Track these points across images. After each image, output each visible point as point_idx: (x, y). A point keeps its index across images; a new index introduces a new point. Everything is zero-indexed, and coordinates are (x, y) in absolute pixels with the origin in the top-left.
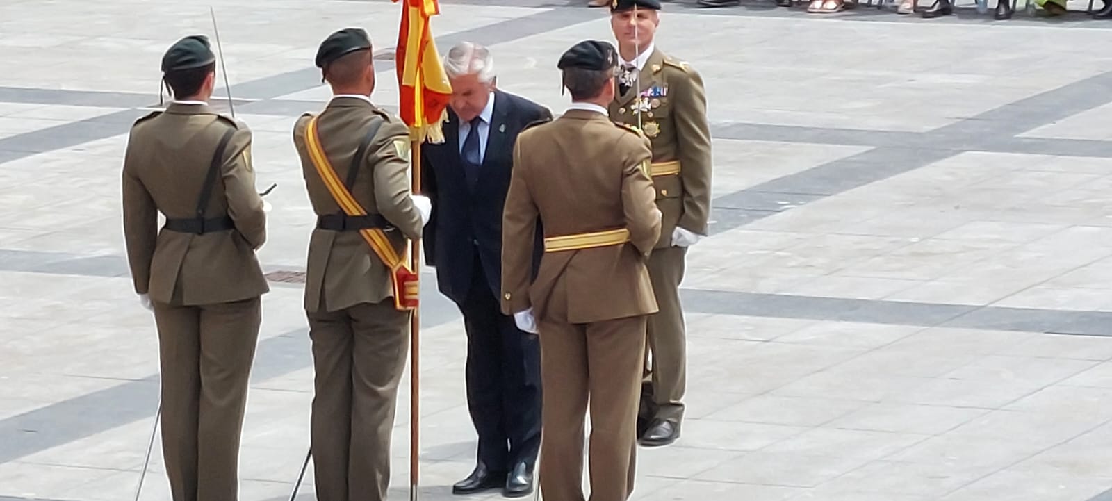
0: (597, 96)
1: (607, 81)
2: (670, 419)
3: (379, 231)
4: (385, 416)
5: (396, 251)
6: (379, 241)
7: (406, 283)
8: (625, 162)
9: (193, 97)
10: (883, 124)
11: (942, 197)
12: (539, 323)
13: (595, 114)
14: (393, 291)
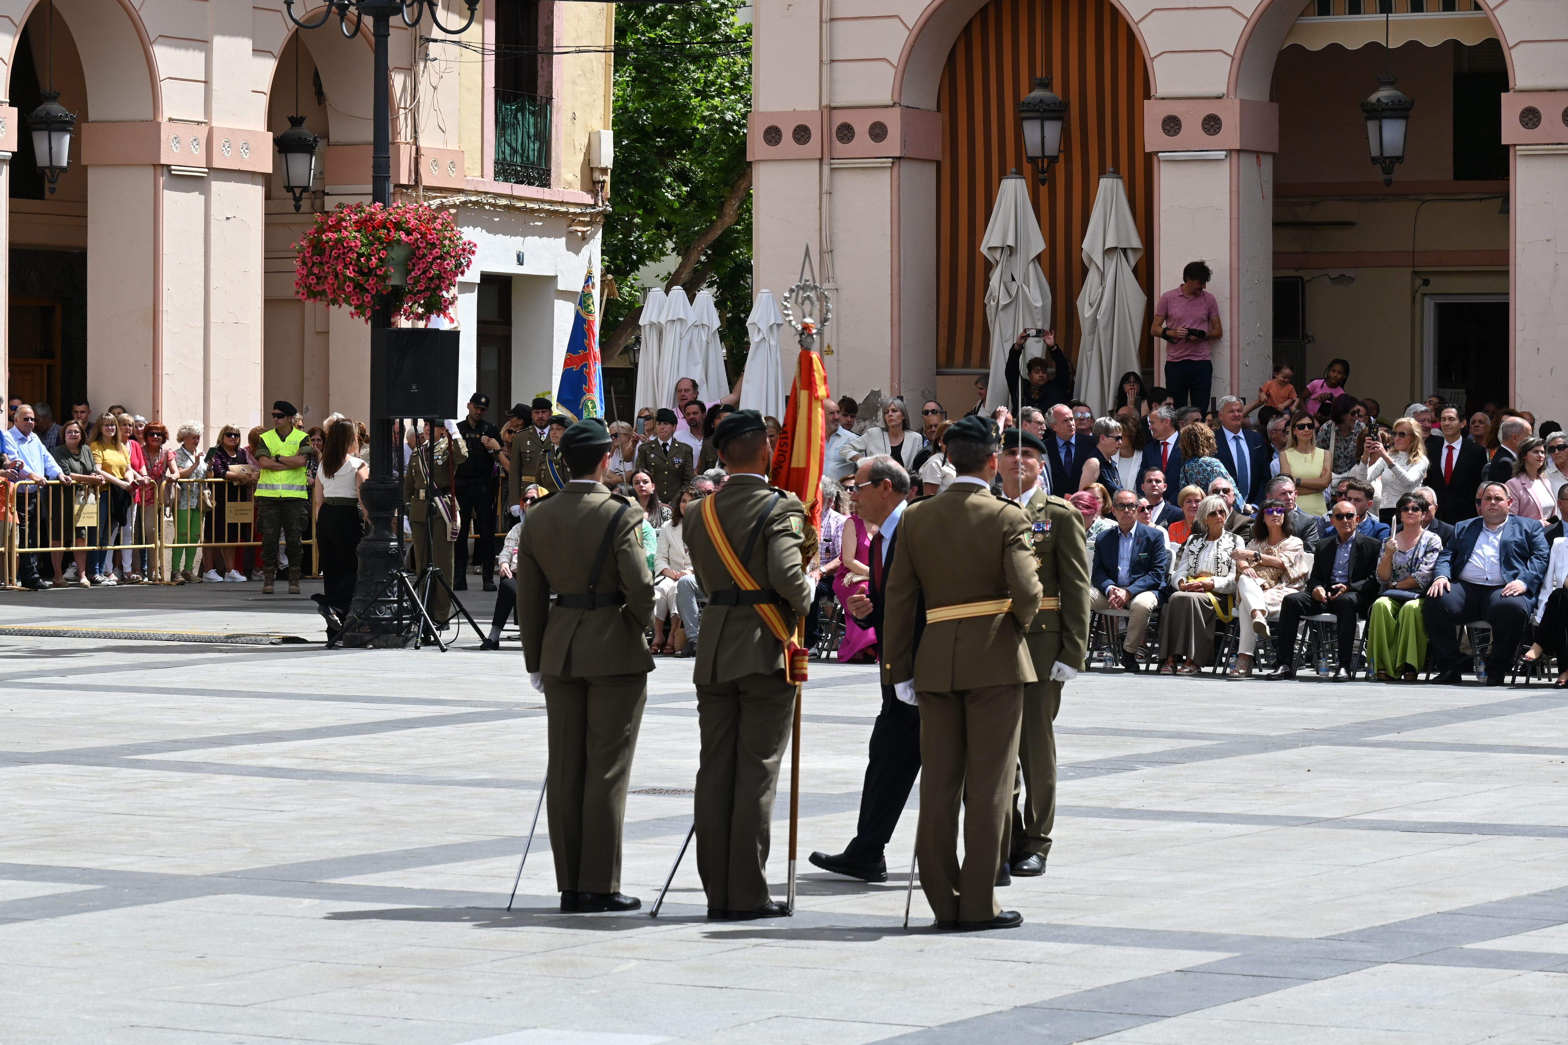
0: (981, 469)
2: (1039, 853)
3: (772, 605)
4: (768, 788)
5: (786, 626)
6: (772, 616)
8: (1007, 532)
10: (1233, 731)
11: (1294, 766)
12: (918, 694)
13: (977, 488)
14: (783, 662)
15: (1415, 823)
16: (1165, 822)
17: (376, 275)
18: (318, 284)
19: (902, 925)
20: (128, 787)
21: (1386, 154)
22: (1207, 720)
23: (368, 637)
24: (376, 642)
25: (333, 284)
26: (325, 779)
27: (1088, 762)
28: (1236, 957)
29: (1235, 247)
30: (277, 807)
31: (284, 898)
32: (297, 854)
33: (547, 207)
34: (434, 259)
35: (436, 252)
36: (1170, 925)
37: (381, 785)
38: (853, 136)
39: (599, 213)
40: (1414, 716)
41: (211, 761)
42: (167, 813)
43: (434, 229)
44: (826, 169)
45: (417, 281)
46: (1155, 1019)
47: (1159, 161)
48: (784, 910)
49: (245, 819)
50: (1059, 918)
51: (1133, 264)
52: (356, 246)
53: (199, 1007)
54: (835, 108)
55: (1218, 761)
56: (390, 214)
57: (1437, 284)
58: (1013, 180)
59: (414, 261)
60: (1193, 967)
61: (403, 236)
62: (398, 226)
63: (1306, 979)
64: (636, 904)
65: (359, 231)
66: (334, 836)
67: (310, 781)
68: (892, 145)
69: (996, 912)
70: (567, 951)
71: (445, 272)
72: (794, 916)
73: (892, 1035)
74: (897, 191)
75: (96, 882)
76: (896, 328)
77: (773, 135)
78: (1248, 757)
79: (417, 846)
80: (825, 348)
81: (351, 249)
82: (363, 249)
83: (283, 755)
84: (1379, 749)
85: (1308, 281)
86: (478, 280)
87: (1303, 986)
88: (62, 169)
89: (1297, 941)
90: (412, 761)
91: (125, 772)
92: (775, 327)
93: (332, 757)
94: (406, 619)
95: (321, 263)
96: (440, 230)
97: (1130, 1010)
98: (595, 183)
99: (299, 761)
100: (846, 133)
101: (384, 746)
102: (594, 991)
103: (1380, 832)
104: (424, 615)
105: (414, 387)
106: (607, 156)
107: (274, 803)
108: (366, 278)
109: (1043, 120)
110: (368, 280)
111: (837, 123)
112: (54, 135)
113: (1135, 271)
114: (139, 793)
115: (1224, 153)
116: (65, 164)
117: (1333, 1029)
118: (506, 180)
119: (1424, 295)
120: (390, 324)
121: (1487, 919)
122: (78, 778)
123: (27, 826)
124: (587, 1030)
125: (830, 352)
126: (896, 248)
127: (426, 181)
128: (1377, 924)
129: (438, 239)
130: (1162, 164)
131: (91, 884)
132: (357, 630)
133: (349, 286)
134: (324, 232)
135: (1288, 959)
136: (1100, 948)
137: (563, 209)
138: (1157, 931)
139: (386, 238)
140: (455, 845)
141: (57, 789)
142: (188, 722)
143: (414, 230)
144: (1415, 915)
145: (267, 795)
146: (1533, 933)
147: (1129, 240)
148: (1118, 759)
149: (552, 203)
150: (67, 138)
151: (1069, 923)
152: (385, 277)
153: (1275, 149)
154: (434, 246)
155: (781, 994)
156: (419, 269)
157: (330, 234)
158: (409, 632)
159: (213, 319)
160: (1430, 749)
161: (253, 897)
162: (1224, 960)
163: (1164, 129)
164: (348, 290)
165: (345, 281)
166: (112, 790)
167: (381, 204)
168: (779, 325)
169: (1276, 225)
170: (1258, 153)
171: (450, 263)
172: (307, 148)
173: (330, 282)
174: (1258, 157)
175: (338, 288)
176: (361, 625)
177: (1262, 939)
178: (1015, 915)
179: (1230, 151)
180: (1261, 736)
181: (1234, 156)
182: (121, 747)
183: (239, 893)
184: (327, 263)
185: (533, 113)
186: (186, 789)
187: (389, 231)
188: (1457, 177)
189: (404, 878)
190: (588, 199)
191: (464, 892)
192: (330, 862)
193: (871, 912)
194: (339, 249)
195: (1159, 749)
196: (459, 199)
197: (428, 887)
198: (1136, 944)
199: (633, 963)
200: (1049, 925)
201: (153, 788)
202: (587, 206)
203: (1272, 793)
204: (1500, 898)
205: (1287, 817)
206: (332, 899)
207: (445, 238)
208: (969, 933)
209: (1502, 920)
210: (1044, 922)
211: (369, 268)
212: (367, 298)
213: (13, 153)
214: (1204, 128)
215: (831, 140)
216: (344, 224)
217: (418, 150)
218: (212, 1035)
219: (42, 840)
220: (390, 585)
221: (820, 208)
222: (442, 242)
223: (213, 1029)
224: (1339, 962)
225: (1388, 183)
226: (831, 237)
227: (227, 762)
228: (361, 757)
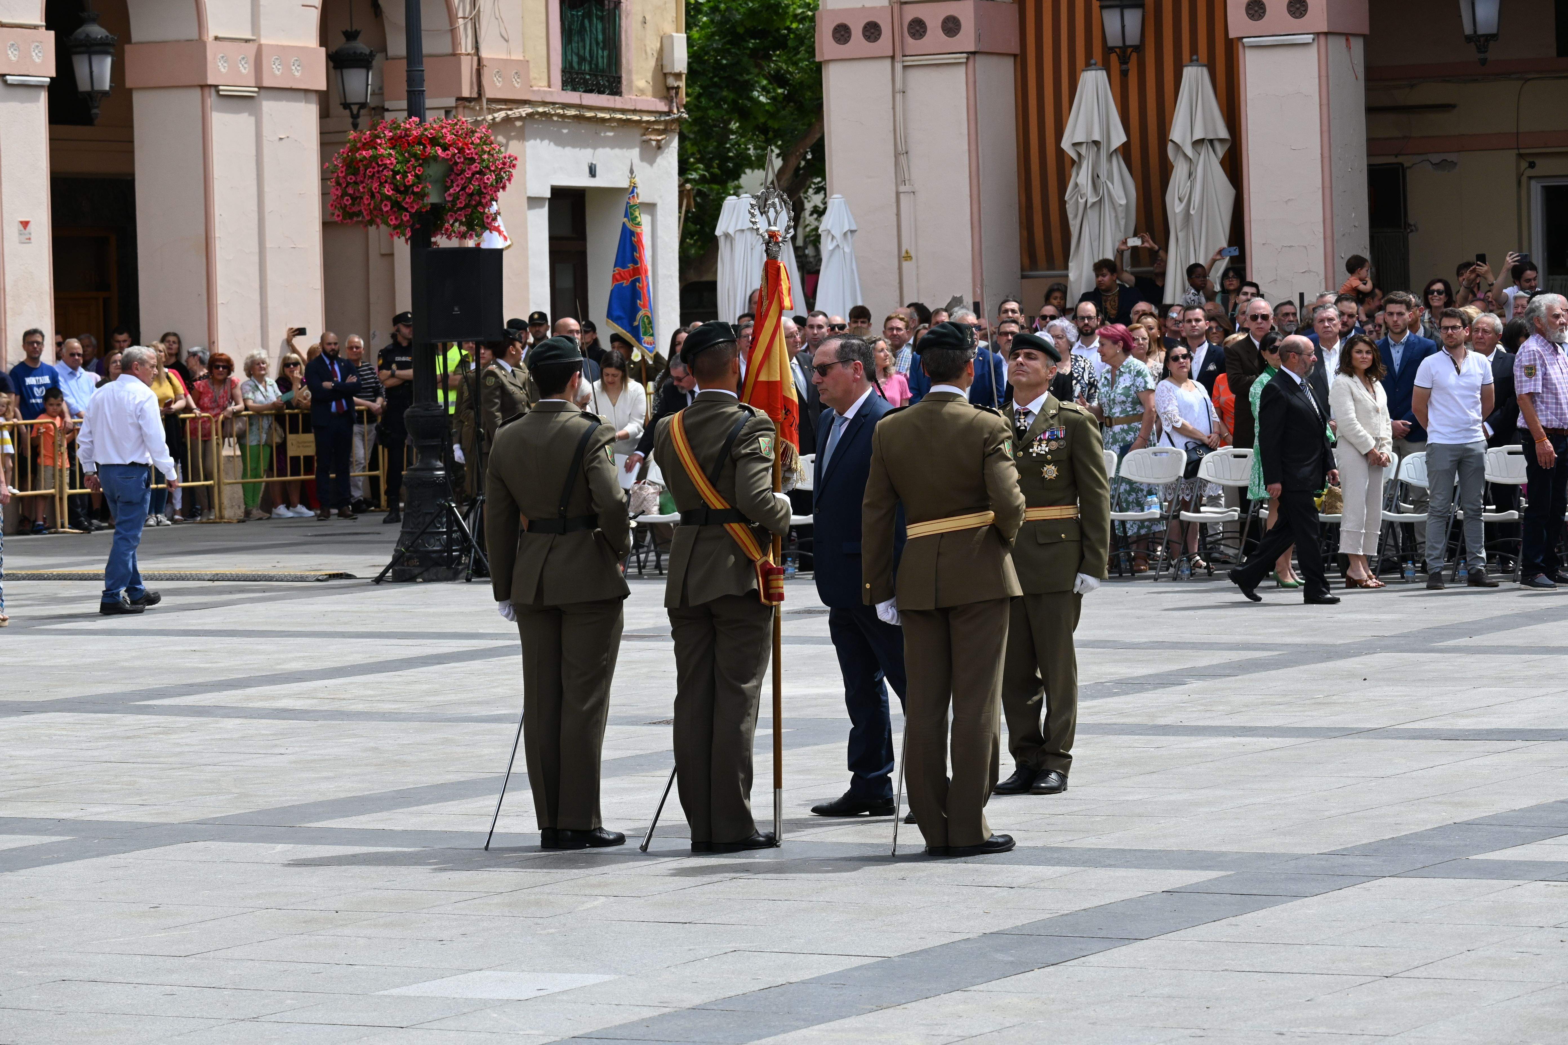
0: (958, 377)
1: (968, 361)
3: (743, 525)
5: (761, 547)
6: (742, 534)
7: (771, 577)
8: (986, 440)
9: (558, 396)
10: (1298, 640)
11: (1351, 675)
12: (901, 613)
13: (954, 396)
14: (757, 584)
15: (1460, 730)
16: (1199, 738)
17: (413, 193)
18: (353, 204)
19: (890, 853)
20: (129, 734)
21: (1480, 31)
22: (1275, 630)
23: (416, 571)
24: (426, 575)
25: (369, 204)
26: (336, 719)
27: (1137, 678)
28: (1228, 876)
29: (1326, 135)
30: (277, 751)
31: (257, 844)
32: (284, 799)
33: (619, 116)
34: (473, 175)
35: (475, 167)
36: (1171, 844)
37: (393, 724)
38: (925, 32)
39: (673, 121)
40: (1492, 619)
41: (223, 704)
42: (162, 760)
43: (472, 143)
44: (899, 66)
45: (456, 197)
46: (1127, 942)
47: (1244, 47)
48: (771, 842)
49: (240, 764)
50: (1057, 841)
51: (1221, 155)
52: (391, 164)
53: (139, 958)
54: (906, 3)
55: (1273, 672)
56: (426, 130)
57: (1544, 167)
58: (1094, 72)
59: (452, 177)
60: (1179, 888)
61: (440, 152)
62: (434, 141)
63: (1296, 896)
64: (620, 839)
65: (393, 148)
66: (327, 778)
67: (319, 722)
68: (966, 39)
69: (986, 836)
70: (536, 889)
71: (485, 188)
72: (782, 846)
73: (849, 967)
74: (972, 86)
75: (68, 834)
76: (976, 229)
77: (842, 33)
78: (1306, 667)
79: (412, 786)
80: (903, 254)
81: (386, 166)
82: (398, 167)
83: (298, 696)
84: (1445, 655)
85: (1409, 168)
86: (548, 195)
87: (1290, 904)
88: (104, 93)
89: (1297, 858)
90: (432, 699)
91: (130, 720)
92: (849, 233)
93: (349, 696)
94: (455, 551)
95: (356, 183)
96: (478, 144)
97: (1102, 934)
98: (669, 89)
99: (315, 700)
100: (918, 28)
101: (408, 683)
102: (553, 931)
103: (1421, 741)
104: (473, 546)
105: (456, 309)
106: (680, 60)
107: (276, 746)
108: (403, 196)
109: (1122, 7)
110: (404, 199)
111: (908, 18)
112: (95, 59)
113: (1222, 163)
114: (139, 740)
115: (1312, 36)
116: (107, 87)
117: (1308, 947)
118: (574, 89)
119: (1530, 178)
120: (430, 243)
121: (1504, 828)
122: (78, 727)
123: (12, 777)
124: (534, 971)
125: (908, 257)
126: (973, 147)
127: (490, 92)
128: (1387, 838)
129: (476, 154)
130: (1248, 52)
131: (61, 835)
132: (406, 564)
133: (386, 205)
134: (358, 149)
135: (1283, 877)
136: (1091, 871)
137: (636, 118)
138: (1154, 851)
139: (422, 154)
140: (452, 784)
141: (54, 738)
142: (210, 665)
143: (450, 145)
144: (1429, 827)
145: (271, 738)
146: (1548, 841)
147: (1215, 131)
148: (1170, 674)
149: (623, 111)
150: (109, 60)
151: (1066, 845)
152: (422, 195)
153: (1366, 30)
154: (472, 160)
155: (745, 927)
156: (458, 186)
157: (364, 153)
158: (459, 563)
159: (268, 245)
160: (1499, 653)
161: (226, 844)
162: (1216, 879)
163: (1248, 14)
164: (385, 209)
165: (382, 201)
166: (110, 738)
167: (416, 119)
168: (852, 232)
169: (1370, 110)
170: (1347, 36)
171: (490, 178)
172: (364, 62)
173: (366, 202)
174: (1347, 40)
175: (375, 208)
176: (409, 558)
177: (1262, 856)
178: (1007, 839)
179: (1318, 34)
180: (1327, 645)
181: (1322, 39)
182: (133, 693)
183: (213, 840)
184: (362, 182)
185: (601, 19)
186: (190, 734)
187: (425, 147)
188: (1560, 54)
189: (387, 820)
190: (662, 107)
191: (446, 832)
192: (316, 804)
193: (863, 841)
194: (374, 168)
195: (1215, 662)
196: (525, 111)
197: (409, 829)
198: (1128, 865)
199: (602, 899)
200: (1044, 849)
201: (155, 734)
202: (661, 113)
203: (1320, 703)
204: (1522, 807)
205: (1329, 729)
206: (307, 843)
207: (484, 152)
208: (959, 859)
209: (1519, 829)
210: (1040, 844)
211: (405, 186)
212: (406, 217)
213: (51, 78)
214: (1289, 11)
215: (902, 36)
216: (379, 141)
217: (479, 60)
218: (144, 987)
219: (23, 791)
220: (439, 515)
221: (894, 108)
222: (480, 156)
223: (146, 981)
224: (1336, 878)
225: (1484, 62)
226: (905, 138)
227: (240, 705)
228: (380, 695)
